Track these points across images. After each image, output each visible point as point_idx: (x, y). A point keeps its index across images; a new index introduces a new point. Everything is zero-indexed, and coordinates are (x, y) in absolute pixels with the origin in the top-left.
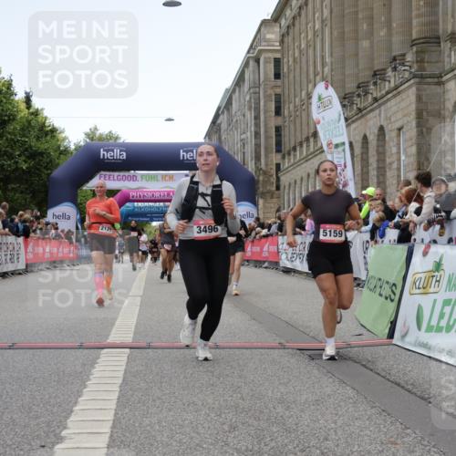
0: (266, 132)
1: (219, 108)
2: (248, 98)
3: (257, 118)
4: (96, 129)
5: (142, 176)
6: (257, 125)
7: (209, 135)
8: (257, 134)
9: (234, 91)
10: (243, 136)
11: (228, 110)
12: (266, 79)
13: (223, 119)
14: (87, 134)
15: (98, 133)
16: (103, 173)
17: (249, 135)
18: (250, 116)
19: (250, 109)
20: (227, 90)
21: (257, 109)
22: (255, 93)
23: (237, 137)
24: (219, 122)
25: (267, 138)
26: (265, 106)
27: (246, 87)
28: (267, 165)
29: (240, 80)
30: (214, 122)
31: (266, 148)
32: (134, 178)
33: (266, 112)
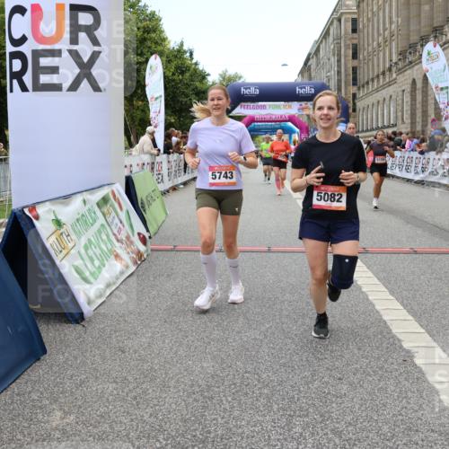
0: (346, 70)
1: (309, 54)
2: (332, 47)
3: (339, 61)
4: (226, 71)
5: (270, 106)
6: (339, 66)
7: (302, 72)
8: (339, 73)
9: (321, 41)
10: (329, 74)
11: (317, 55)
12: (346, 33)
13: (313, 62)
14: (221, 75)
15: (228, 74)
16: (243, 104)
17: (333, 73)
18: (334, 60)
19: (334, 55)
20: (316, 42)
21: (339, 55)
22: (337, 43)
23: (324, 74)
24: (309, 64)
25: (346, 75)
26: (345, 52)
27: (331, 38)
28: (346, 94)
29: (326, 34)
30: (306, 63)
31: (345, 82)
32: (264, 107)
33: (345, 56)
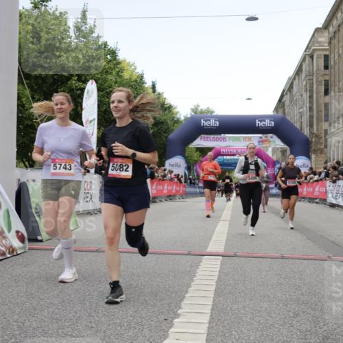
0: (318, 107)
1: (284, 91)
2: (304, 83)
3: (311, 97)
4: (198, 106)
5: (230, 138)
6: (311, 102)
7: (276, 109)
8: (311, 109)
9: (294, 79)
10: (301, 110)
11: (290, 91)
12: (318, 70)
13: (287, 98)
14: (192, 110)
15: (200, 109)
16: (203, 136)
17: (305, 109)
18: (306, 96)
19: (306, 91)
20: (290, 78)
21: (311, 91)
22: (310, 80)
23: (296, 111)
24: (283, 100)
25: (318, 111)
26: (317, 88)
27: (304, 75)
28: (318, 130)
29: (299, 70)
30: (280, 100)
31: (317, 119)
32: (224, 139)
33: (317, 93)
